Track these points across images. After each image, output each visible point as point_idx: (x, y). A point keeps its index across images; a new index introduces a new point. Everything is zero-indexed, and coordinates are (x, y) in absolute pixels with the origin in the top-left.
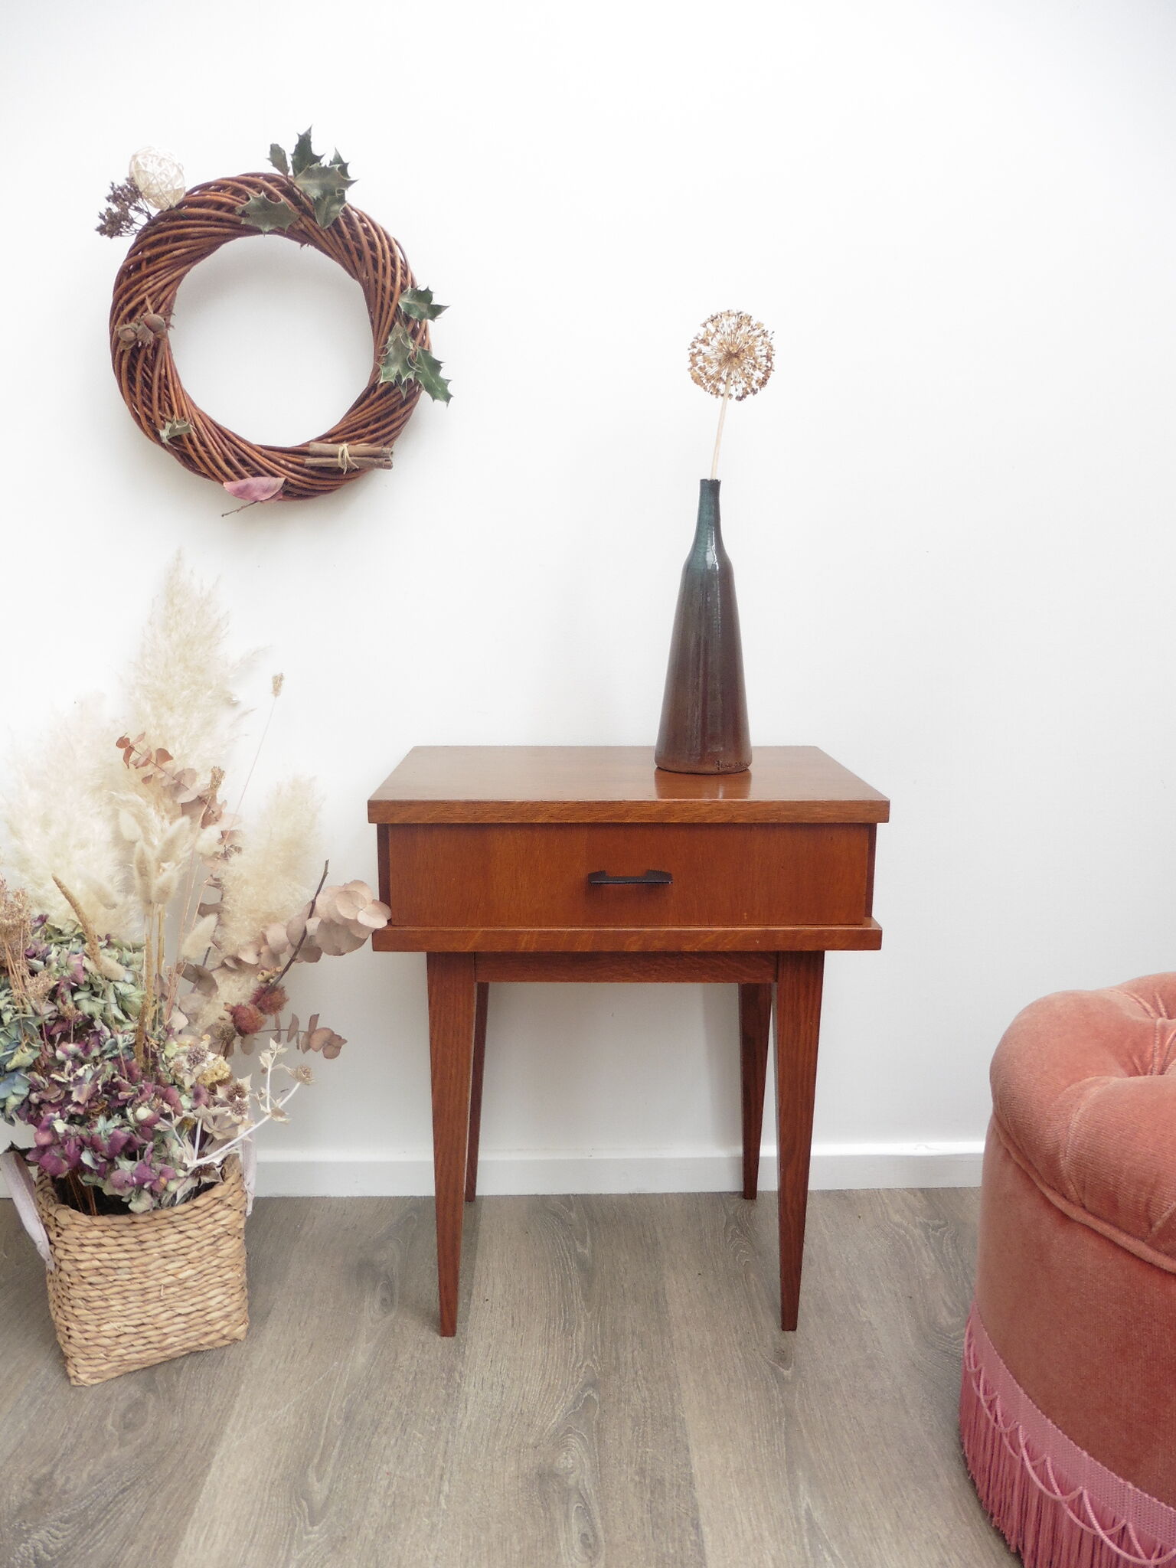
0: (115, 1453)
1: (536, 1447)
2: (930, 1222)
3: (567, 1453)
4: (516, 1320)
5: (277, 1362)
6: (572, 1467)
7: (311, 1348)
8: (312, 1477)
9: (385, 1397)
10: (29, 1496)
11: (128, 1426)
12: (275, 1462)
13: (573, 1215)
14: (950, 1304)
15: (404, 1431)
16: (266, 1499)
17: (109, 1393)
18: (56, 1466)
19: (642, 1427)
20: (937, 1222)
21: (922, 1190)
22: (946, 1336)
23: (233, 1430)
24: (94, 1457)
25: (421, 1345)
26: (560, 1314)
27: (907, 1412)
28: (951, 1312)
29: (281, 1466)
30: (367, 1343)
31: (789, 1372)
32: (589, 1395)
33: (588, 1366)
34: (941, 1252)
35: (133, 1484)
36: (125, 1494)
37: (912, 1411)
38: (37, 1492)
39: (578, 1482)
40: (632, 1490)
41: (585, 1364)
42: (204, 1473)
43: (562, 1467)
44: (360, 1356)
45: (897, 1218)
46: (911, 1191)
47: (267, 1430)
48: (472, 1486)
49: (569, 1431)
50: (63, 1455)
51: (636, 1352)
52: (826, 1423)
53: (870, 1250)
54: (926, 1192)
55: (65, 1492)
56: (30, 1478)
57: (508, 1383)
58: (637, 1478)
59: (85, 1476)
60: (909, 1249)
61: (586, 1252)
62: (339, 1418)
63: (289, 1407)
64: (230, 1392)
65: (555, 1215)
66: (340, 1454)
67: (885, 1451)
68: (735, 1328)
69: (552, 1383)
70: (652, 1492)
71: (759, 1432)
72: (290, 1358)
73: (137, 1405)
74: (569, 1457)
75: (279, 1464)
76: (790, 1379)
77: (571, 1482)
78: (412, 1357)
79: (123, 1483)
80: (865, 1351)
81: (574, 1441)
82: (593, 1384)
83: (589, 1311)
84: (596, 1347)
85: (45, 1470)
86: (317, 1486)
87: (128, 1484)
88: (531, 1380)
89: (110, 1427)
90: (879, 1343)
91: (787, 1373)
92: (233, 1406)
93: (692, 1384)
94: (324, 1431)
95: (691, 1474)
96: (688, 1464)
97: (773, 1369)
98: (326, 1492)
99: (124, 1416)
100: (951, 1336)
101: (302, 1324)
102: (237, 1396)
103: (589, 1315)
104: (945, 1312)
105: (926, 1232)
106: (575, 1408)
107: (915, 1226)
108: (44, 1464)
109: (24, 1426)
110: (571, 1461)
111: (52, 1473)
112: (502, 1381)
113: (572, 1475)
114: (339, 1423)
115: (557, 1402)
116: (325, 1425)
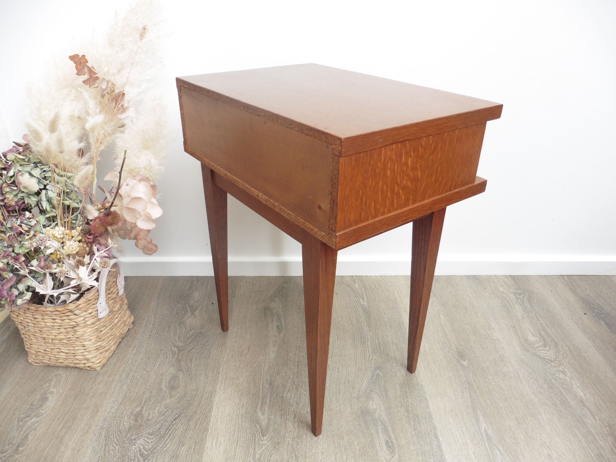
0: (168, 401)
1: (358, 398)
2: (516, 291)
3: (372, 402)
4: (339, 336)
5: (234, 357)
6: (376, 409)
7: (249, 350)
8: (260, 414)
9: (286, 373)
10: (133, 422)
11: (172, 388)
12: (241, 406)
13: (357, 286)
14: (532, 330)
15: (297, 389)
16: (240, 423)
17: (161, 371)
18: (142, 407)
19: (404, 389)
20: (520, 291)
21: (511, 276)
22: (533, 346)
23: (220, 390)
24: (159, 403)
25: (298, 348)
26: (358, 333)
27: (522, 383)
28: (533, 335)
29: (244, 407)
30: (273, 347)
31: (466, 363)
32: (378, 373)
33: (375, 359)
34: (524, 306)
35: (179, 416)
36: (176, 421)
37: (524, 382)
38: (136, 421)
39: (379, 415)
40: (405, 419)
41: (374, 358)
42: (210, 411)
43: (371, 408)
44: (272, 353)
45: (502, 289)
46: (506, 276)
47: (235, 390)
48: (332, 417)
49: (371, 391)
50: (145, 402)
51: (395, 353)
52: (486, 388)
53: (492, 304)
54: (513, 277)
55: (149, 420)
56: (132, 413)
57: (340, 368)
58: (406, 414)
59: (156, 412)
60: (510, 304)
61: (365, 303)
62: (267, 384)
63: (243, 378)
64: (216, 371)
65: (348, 286)
66: (270, 401)
67: (515, 401)
68: (438, 341)
69: (360, 367)
70: (414, 421)
71: (457, 392)
72: (240, 355)
73: (175, 378)
74: (374, 404)
75: (243, 407)
76: (466, 366)
77: (377, 416)
78: (295, 354)
79: (174, 416)
80: (498, 353)
81: (375, 396)
82: (378, 368)
83: (371, 332)
84: (377, 350)
85: (138, 409)
86: (262, 417)
87: (177, 416)
88: (350, 365)
89: (164, 388)
90: (504, 349)
91: (465, 363)
92: (218, 378)
93: (423, 368)
94: (261, 390)
95: (430, 412)
96: (428, 407)
97: (458, 361)
98: (267, 420)
99: (170, 383)
100: (535, 346)
101: (243, 338)
102: (219, 373)
103: (371, 334)
104: (531, 335)
105: (516, 296)
106: (372, 380)
107: (511, 293)
108: (137, 407)
109: (125, 388)
110: (375, 405)
111: (141, 411)
112: (338, 366)
113: (377, 412)
114: (267, 386)
115: (364, 377)
116: (261, 388)
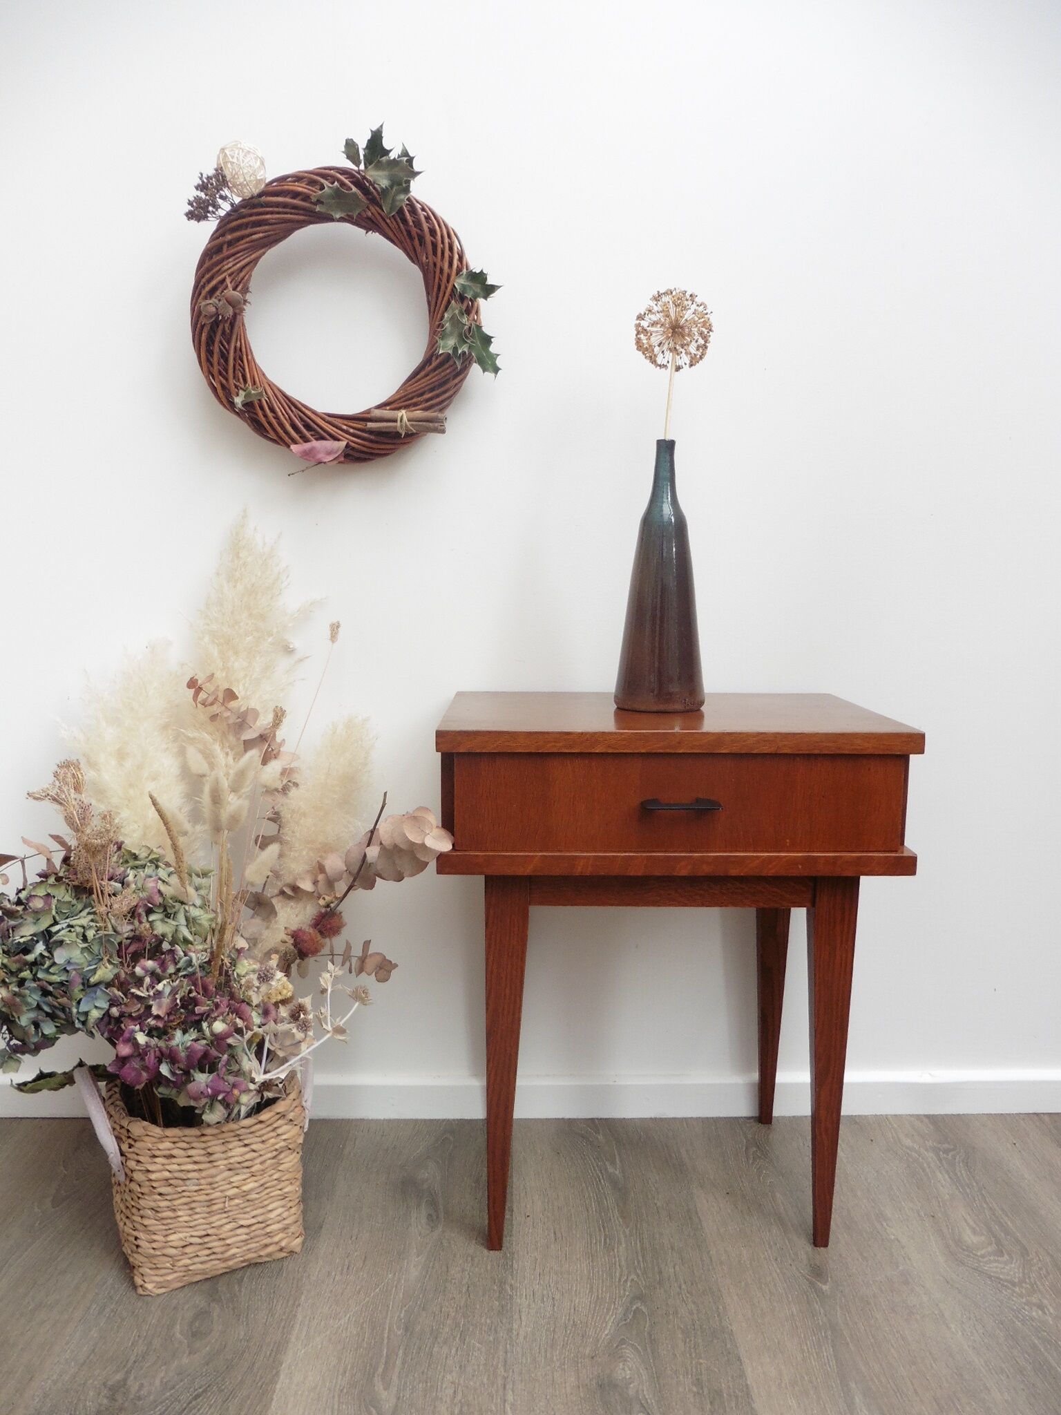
0: (185, 1361)
1: (593, 1358)
2: (939, 1146)
3: (624, 1364)
4: (559, 1235)
5: (333, 1274)
6: (630, 1378)
7: (364, 1261)
8: (379, 1386)
9: (441, 1308)
10: (105, 1401)
11: (195, 1334)
12: (341, 1371)
13: (600, 1137)
14: (971, 1223)
15: (463, 1340)
16: (336, 1407)
17: (175, 1302)
18: (128, 1372)
19: (693, 1339)
20: (946, 1146)
22: (974, 1254)
23: (297, 1338)
24: (165, 1364)
25: (470, 1259)
26: (600, 1230)
27: (949, 1328)
28: (974, 1232)
29: (347, 1375)
30: (418, 1256)
31: (828, 1287)
32: (637, 1308)
33: (632, 1280)
34: (956, 1174)
35: (205, 1391)
36: (199, 1400)
37: (953, 1326)
38: (112, 1398)
39: (637, 1391)
40: (692, 1400)
41: (630, 1278)
42: (274, 1379)
43: (620, 1378)
44: (413, 1268)
45: (908, 1142)
47: (330, 1339)
48: (535, 1395)
49: (622, 1342)
50: (135, 1362)
51: (677, 1267)
52: (871, 1337)
53: (887, 1172)
54: (933, 1119)
55: (139, 1398)
56: (104, 1384)
57: (557, 1296)
58: (695, 1389)
59: (157, 1382)
60: (925, 1171)
61: (617, 1172)
62: (399, 1328)
63: (349, 1317)
64: (291, 1303)
65: (583, 1137)
66: (404, 1363)
68: (769, 1244)
69: (600, 1296)
70: (711, 1403)
71: (807, 1344)
72: (345, 1270)
73: (203, 1314)
74: (626, 1369)
75: (345, 1372)
76: (829, 1293)
77: (631, 1392)
78: (463, 1270)
79: (196, 1390)
80: (898, 1267)
81: (628, 1352)
82: (641, 1297)
83: (627, 1227)
84: (639, 1262)
85: (119, 1377)
86: (384, 1394)
87: (201, 1390)
88: (580, 1293)
89: (178, 1335)
90: (910, 1259)
91: (825, 1288)
92: (295, 1316)
93: (735, 1298)
94: (386, 1341)
95: (747, 1385)
96: (742, 1375)
97: (812, 1284)
98: (393, 1401)
99: (191, 1324)
100: (979, 1254)
101: (354, 1238)
102: (299, 1305)
103: (627, 1231)
104: (968, 1231)
105: (938, 1155)
106: (625, 1320)
107: (927, 1149)
108: (117, 1371)
109: (94, 1333)
110: (629, 1372)
111: (125, 1380)
112: (552, 1294)
113: (632, 1386)
114: (399, 1333)
115: (607, 1313)
116: (386, 1336)
